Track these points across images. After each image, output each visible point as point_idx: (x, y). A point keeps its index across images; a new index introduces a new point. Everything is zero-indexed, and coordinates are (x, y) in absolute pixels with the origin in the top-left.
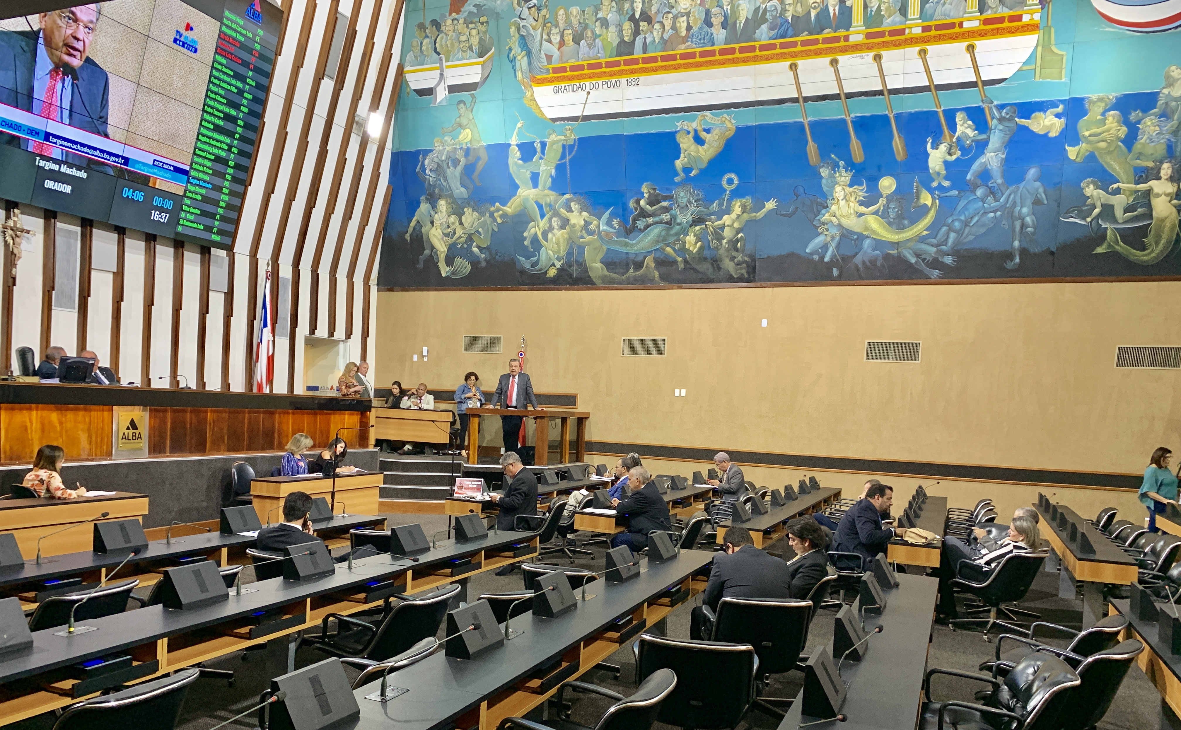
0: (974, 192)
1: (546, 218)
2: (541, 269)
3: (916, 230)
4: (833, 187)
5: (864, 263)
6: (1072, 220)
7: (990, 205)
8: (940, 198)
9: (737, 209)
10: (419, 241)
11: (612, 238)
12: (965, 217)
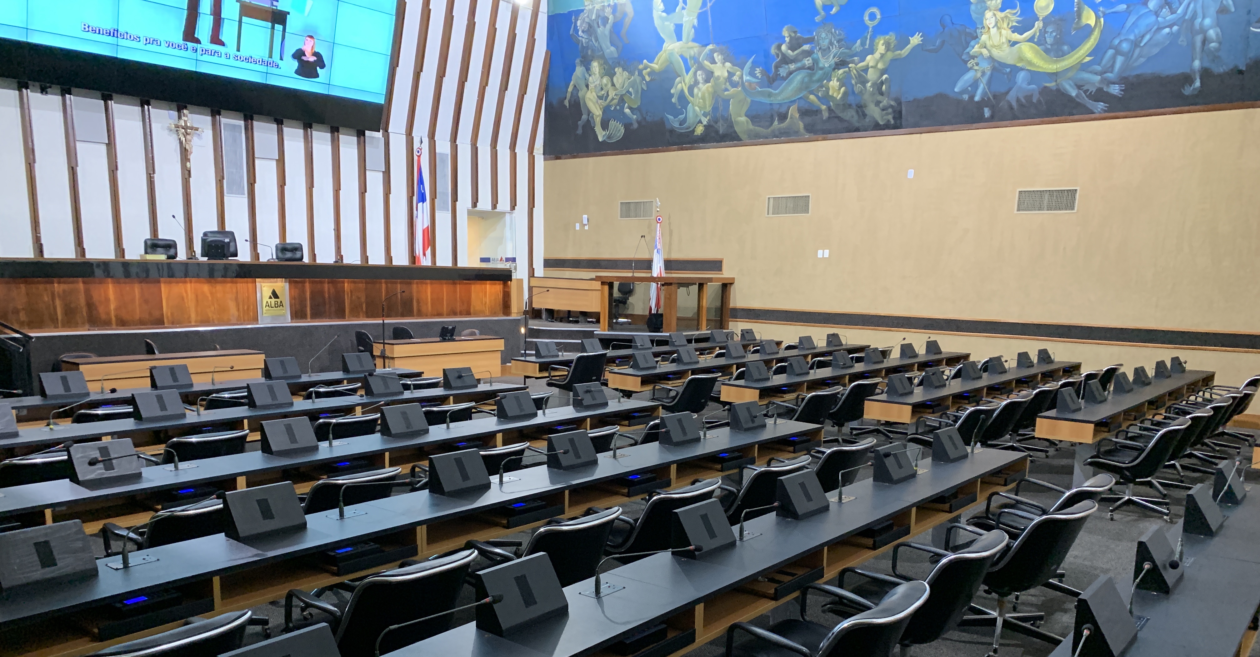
0: (1145, 4)
1: (691, 73)
2: (690, 127)
5: (1018, 100)
9: (881, 48)
10: (577, 106)
11: (756, 88)
12: (1135, 36)
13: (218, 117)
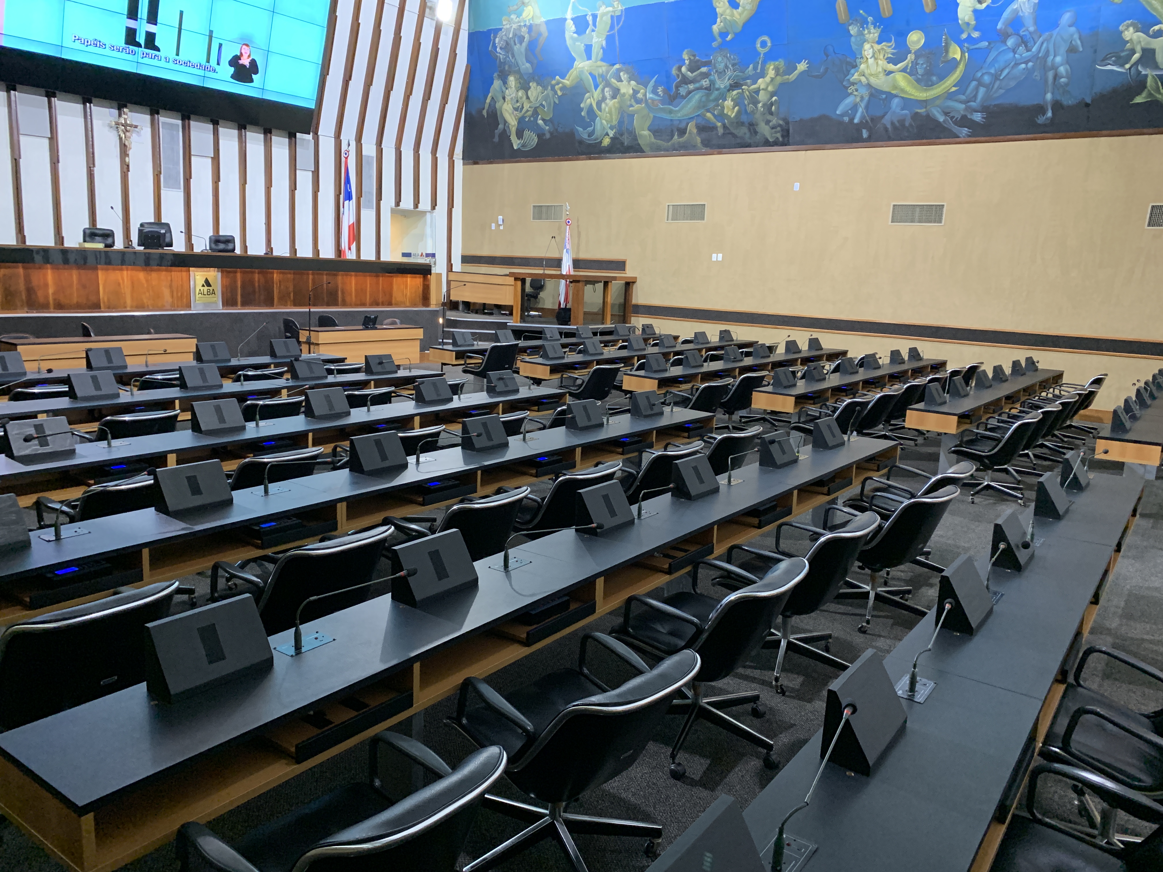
0: (1004, 42)
1: (599, 89)
2: (597, 139)
3: (943, 87)
4: (861, 46)
5: (892, 123)
6: (1109, 67)
7: (1021, 55)
8: (969, 51)
9: (771, 73)
10: (494, 116)
11: (658, 105)
12: (996, 70)
13: (156, 116)
